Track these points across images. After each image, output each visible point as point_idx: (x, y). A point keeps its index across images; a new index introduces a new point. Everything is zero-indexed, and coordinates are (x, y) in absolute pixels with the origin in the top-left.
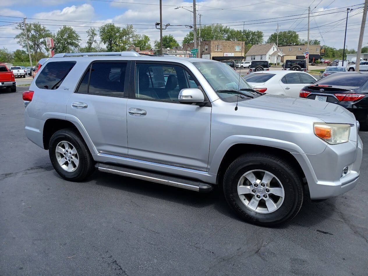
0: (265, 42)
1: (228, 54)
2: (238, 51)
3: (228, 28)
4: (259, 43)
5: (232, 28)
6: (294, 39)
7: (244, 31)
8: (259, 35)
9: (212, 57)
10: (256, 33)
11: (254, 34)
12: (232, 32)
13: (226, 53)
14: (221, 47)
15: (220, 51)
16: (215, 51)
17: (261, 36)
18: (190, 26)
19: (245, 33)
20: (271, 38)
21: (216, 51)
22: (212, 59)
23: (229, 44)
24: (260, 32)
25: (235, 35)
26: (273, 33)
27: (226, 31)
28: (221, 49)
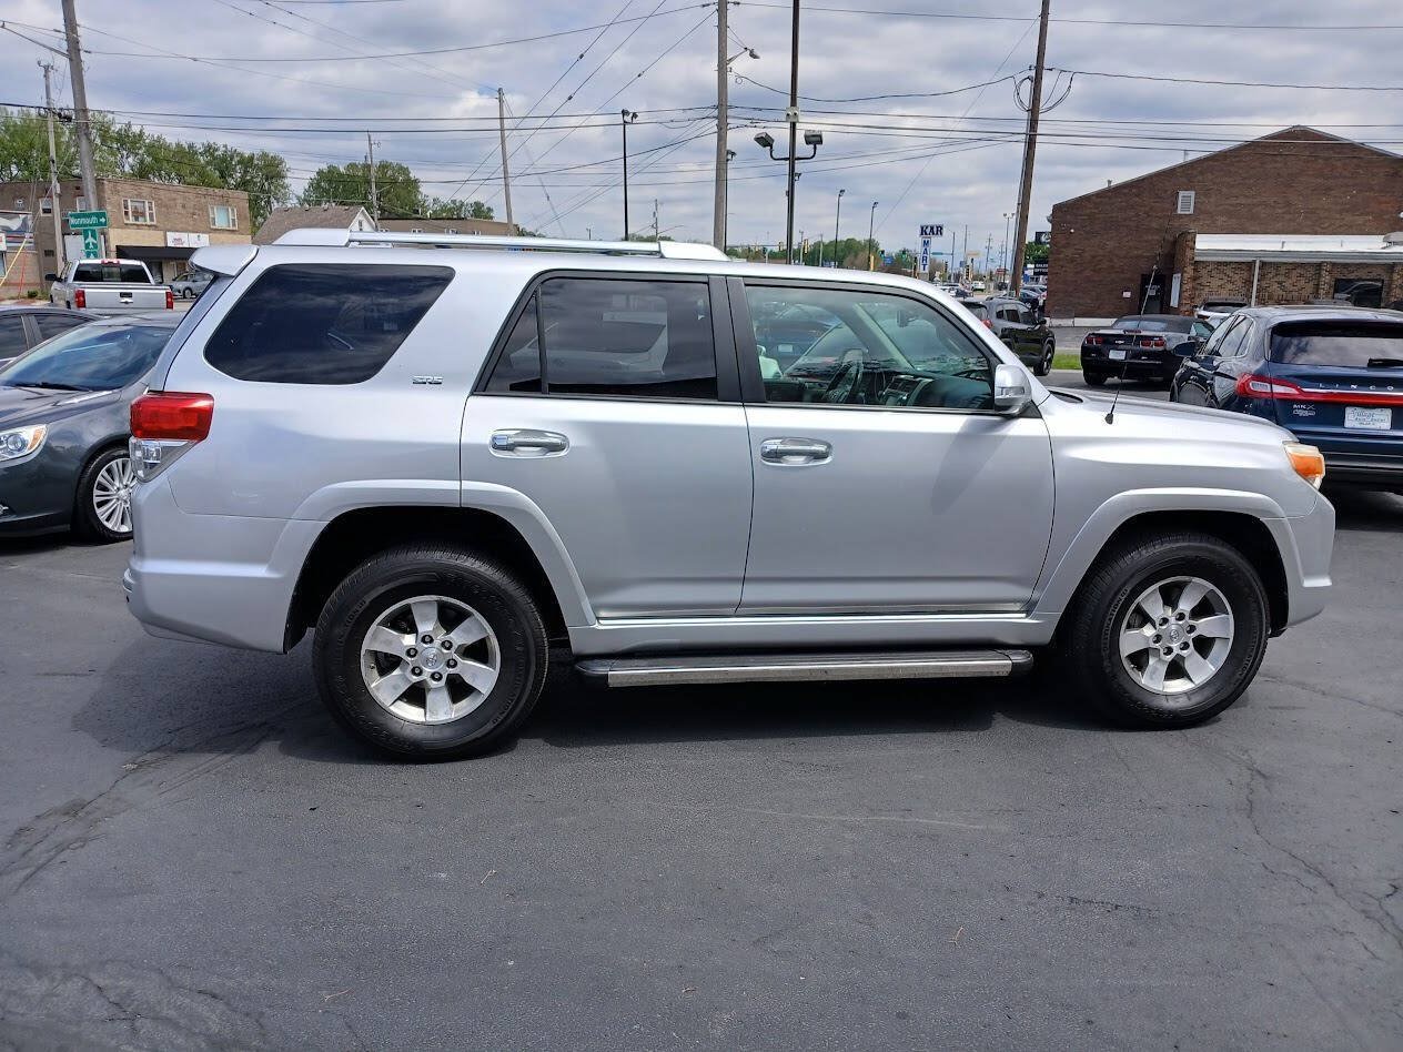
0: (298, 198)
1: (184, 236)
2: (225, 226)
3: (136, 129)
4: (272, 199)
5: (152, 131)
6: (403, 193)
7: (210, 150)
8: (272, 170)
9: (113, 248)
10: (256, 162)
11: (247, 162)
12: (156, 148)
13: (177, 235)
14: (150, 208)
15: (149, 223)
16: (126, 222)
17: (280, 176)
18: (60, 115)
19: (212, 155)
20: (318, 184)
21: (131, 222)
22: (114, 254)
23: (185, 198)
24: (274, 158)
25: (168, 161)
26: (324, 167)
27: (128, 141)
28: (151, 215)
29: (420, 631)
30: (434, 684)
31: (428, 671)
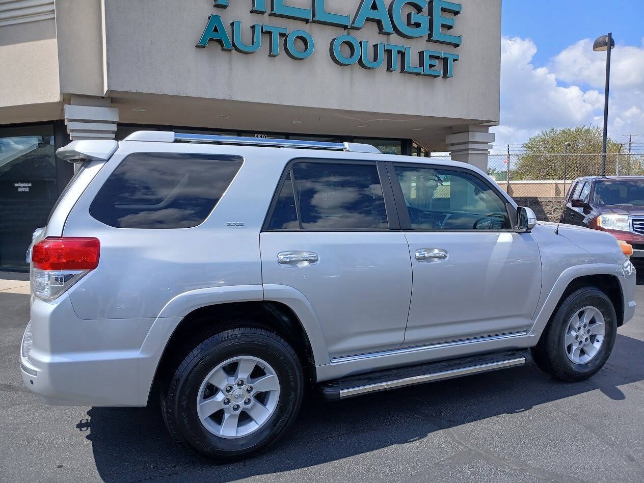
29: (222, 389)
30: (249, 406)
31: (241, 403)
